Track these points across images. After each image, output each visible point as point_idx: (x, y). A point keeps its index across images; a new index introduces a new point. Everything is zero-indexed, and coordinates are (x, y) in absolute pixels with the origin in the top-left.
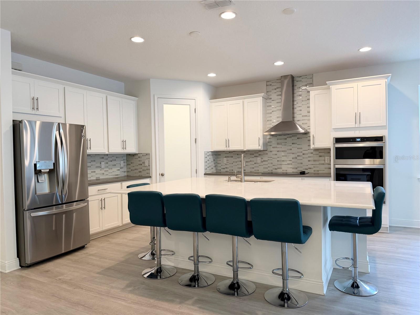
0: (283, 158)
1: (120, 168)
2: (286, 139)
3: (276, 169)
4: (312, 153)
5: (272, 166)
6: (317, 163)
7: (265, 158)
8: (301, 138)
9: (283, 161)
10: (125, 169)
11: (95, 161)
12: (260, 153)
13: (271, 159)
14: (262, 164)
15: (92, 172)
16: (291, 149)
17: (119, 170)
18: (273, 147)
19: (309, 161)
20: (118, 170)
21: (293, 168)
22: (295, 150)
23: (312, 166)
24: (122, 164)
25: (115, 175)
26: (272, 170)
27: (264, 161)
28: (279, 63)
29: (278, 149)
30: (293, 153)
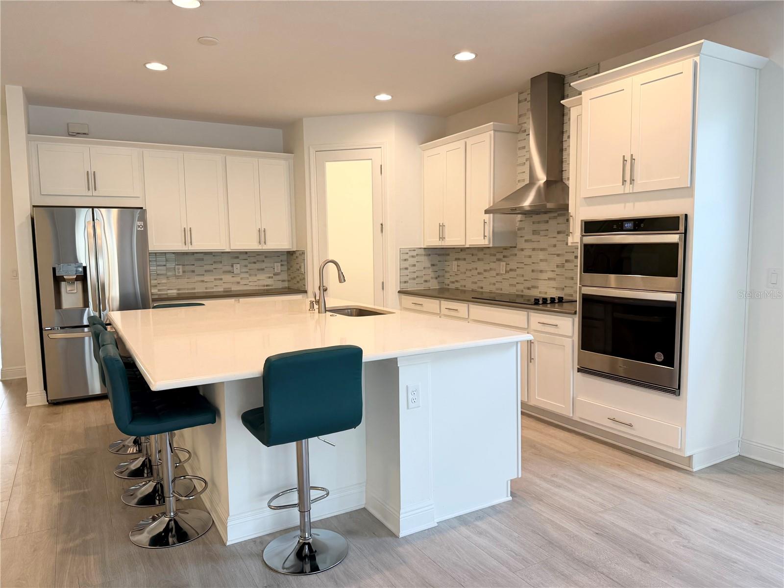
1: (274, 275)
2: (547, 222)
5: (523, 282)
7: (513, 265)
9: (541, 271)
10: (284, 276)
11: (221, 262)
12: (506, 253)
13: (522, 265)
14: (507, 276)
15: (215, 279)
16: (555, 246)
17: (272, 278)
18: (526, 241)
20: (269, 277)
21: (557, 289)
24: (278, 267)
25: (264, 286)
26: (522, 291)
29: (535, 245)
30: (558, 255)
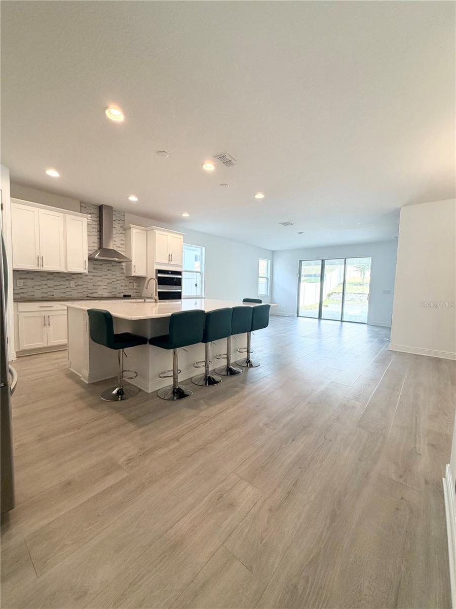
0: (100, 283)
2: (102, 265)
3: (92, 293)
4: (124, 280)
5: (88, 291)
6: (127, 288)
7: (80, 283)
8: (115, 266)
9: (99, 286)
13: (87, 283)
14: (76, 288)
16: (106, 275)
19: (122, 286)
21: (108, 292)
22: (110, 276)
23: (124, 291)
26: (88, 295)
27: (78, 285)
28: (133, 198)
29: (94, 274)
30: (108, 279)
